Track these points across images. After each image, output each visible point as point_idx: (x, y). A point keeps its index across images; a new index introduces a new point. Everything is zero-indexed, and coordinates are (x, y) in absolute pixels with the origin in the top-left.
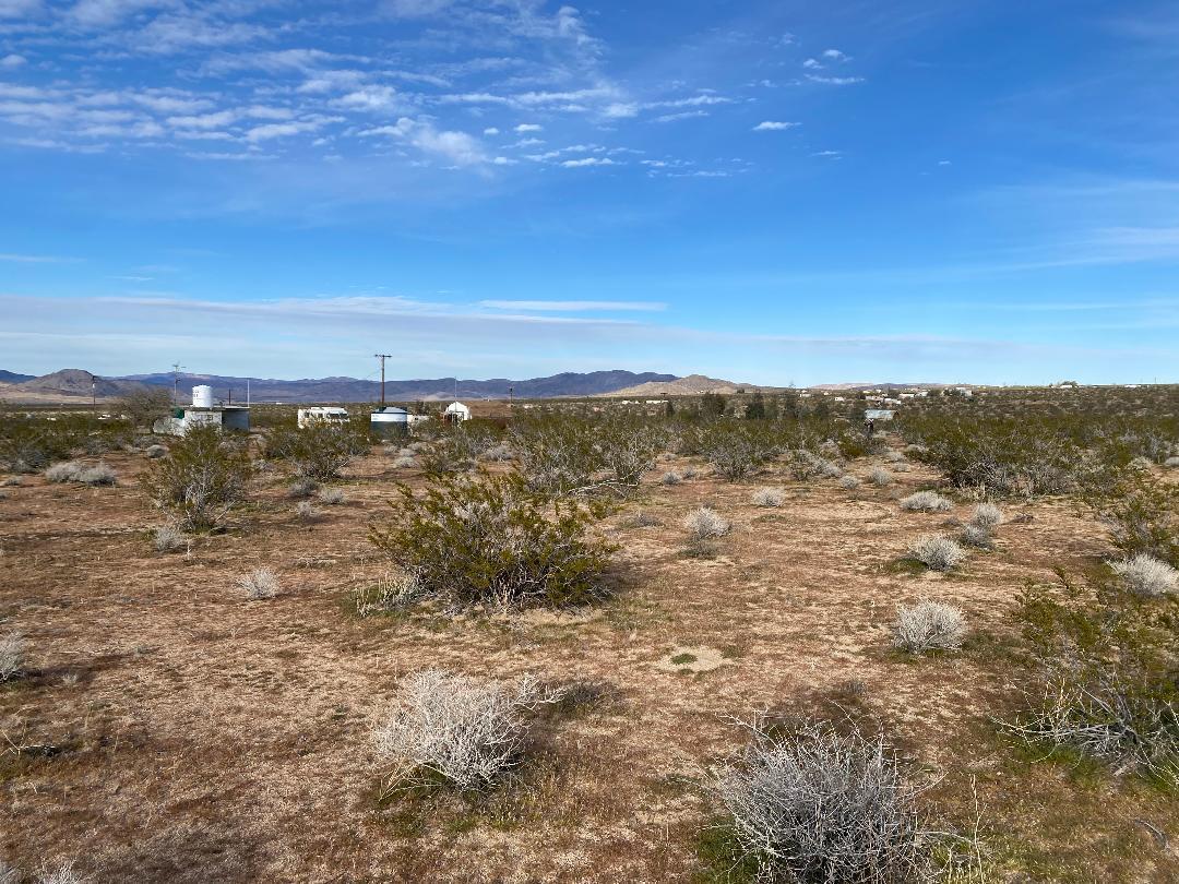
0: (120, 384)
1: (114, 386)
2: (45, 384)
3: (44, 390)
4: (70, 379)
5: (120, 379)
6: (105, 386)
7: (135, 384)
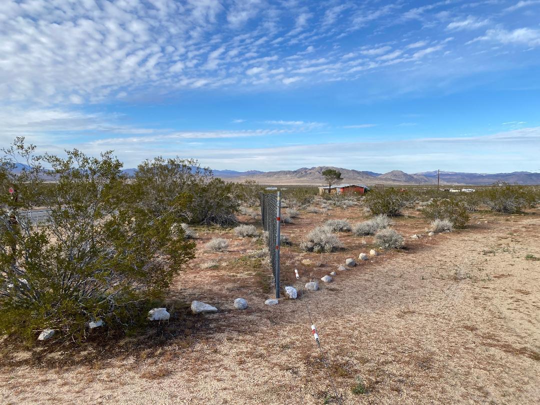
0: (415, 177)
1: (412, 177)
2: (386, 177)
3: (386, 179)
4: (396, 175)
5: (415, 175)
6: (410, 178)
7: (421, 176)
